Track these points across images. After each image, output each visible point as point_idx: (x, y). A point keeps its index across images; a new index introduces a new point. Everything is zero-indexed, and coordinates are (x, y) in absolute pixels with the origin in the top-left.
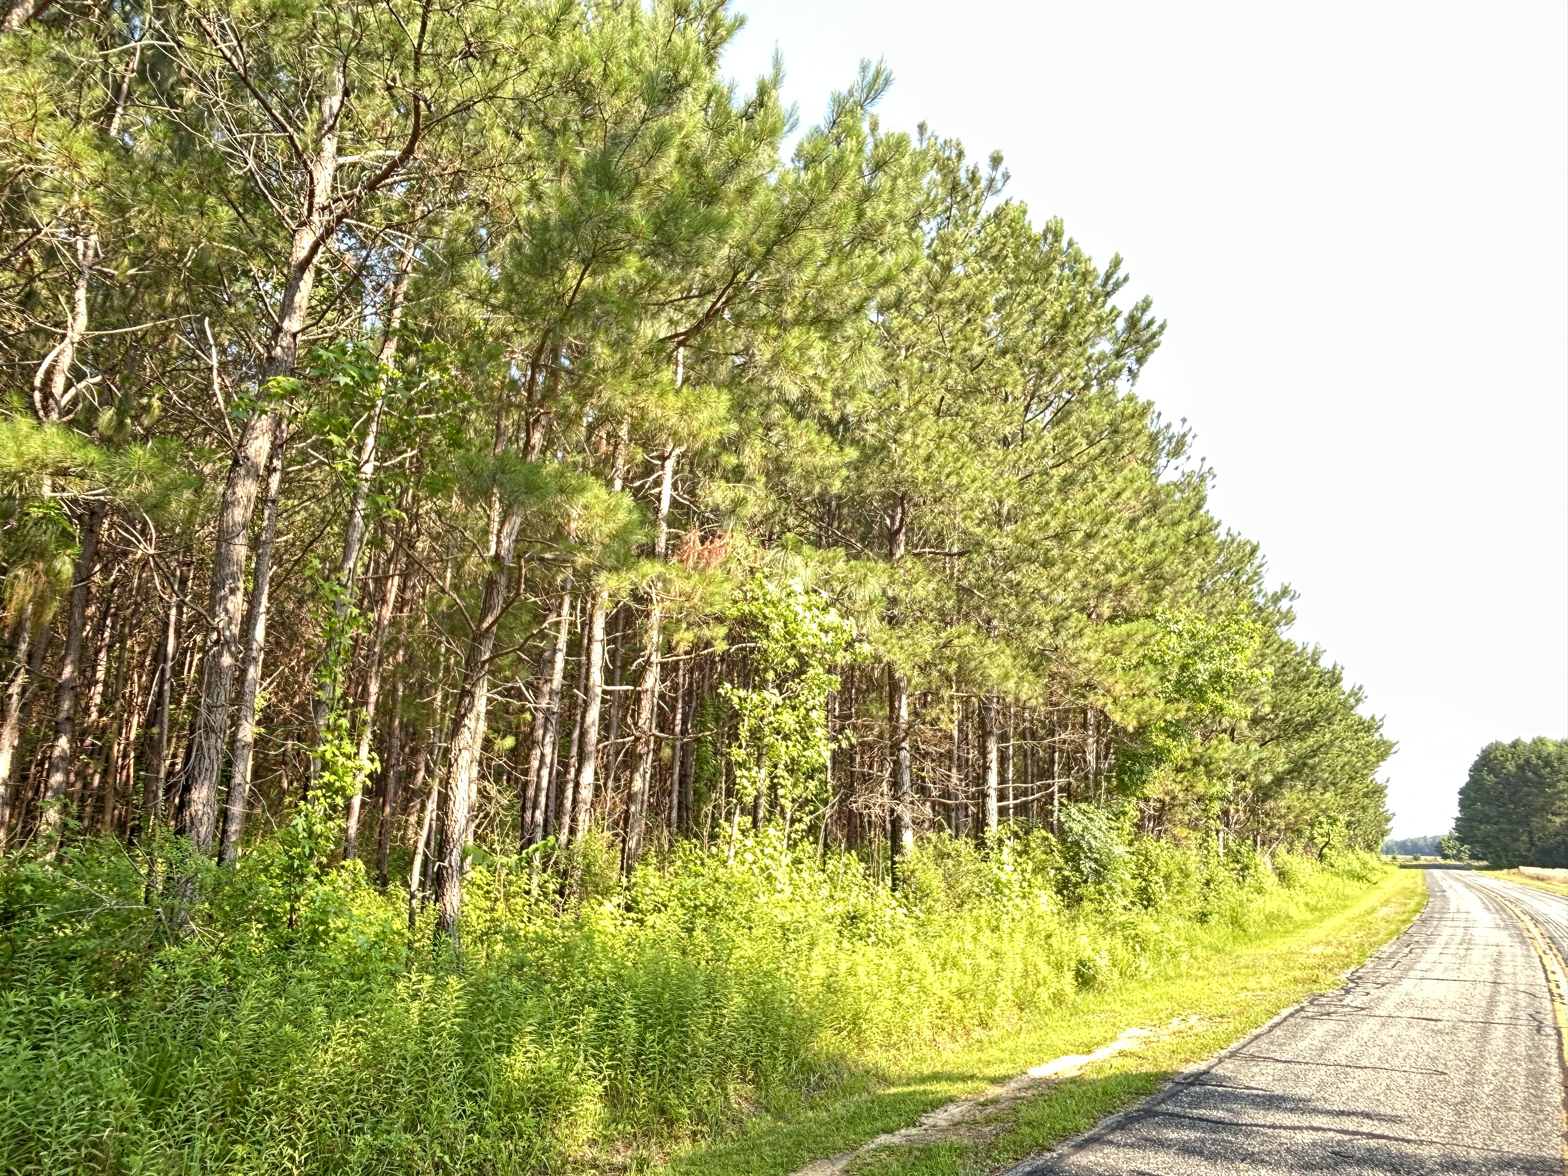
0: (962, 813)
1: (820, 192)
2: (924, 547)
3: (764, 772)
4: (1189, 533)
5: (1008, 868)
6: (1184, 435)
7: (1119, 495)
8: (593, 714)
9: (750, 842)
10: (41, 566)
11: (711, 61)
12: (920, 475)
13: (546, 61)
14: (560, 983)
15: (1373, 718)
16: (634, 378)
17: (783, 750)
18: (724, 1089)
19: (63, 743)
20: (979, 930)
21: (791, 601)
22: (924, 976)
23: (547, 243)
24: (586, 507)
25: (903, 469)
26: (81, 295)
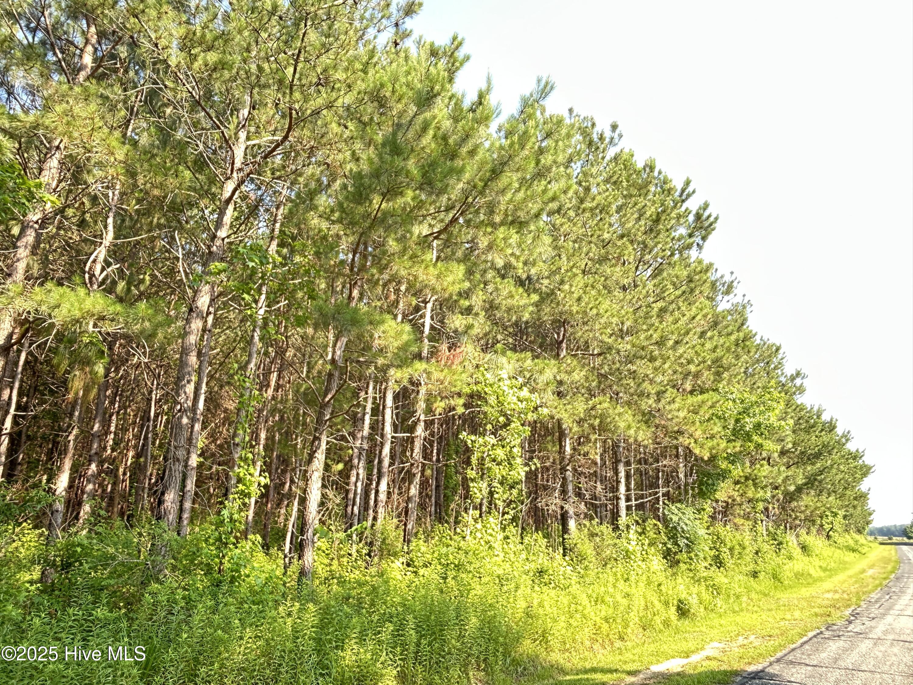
0: (603, 509)
1: (514, 150)
2: (577, 350)
3: (485, 485)
4: (737, 340)
5: (634, 543)
6: (732, 282)
7: (694, 318)
8: (386, 450)
9: (479, 526)
10: (88, 369)
11: (451, 80)
12: (575, 309)
13: (361, 85)
14: (371, 608)
15: (857, 451)
16: (411, 258)
17: (497, 471)
18: (467, 674)
19: (93, 467)
20: (617, 580)
21: (501, 383)
22: (584, 608)
23: (362, 185)
24: (384, 332)
25: (564, 306)
26: (110, 221)
